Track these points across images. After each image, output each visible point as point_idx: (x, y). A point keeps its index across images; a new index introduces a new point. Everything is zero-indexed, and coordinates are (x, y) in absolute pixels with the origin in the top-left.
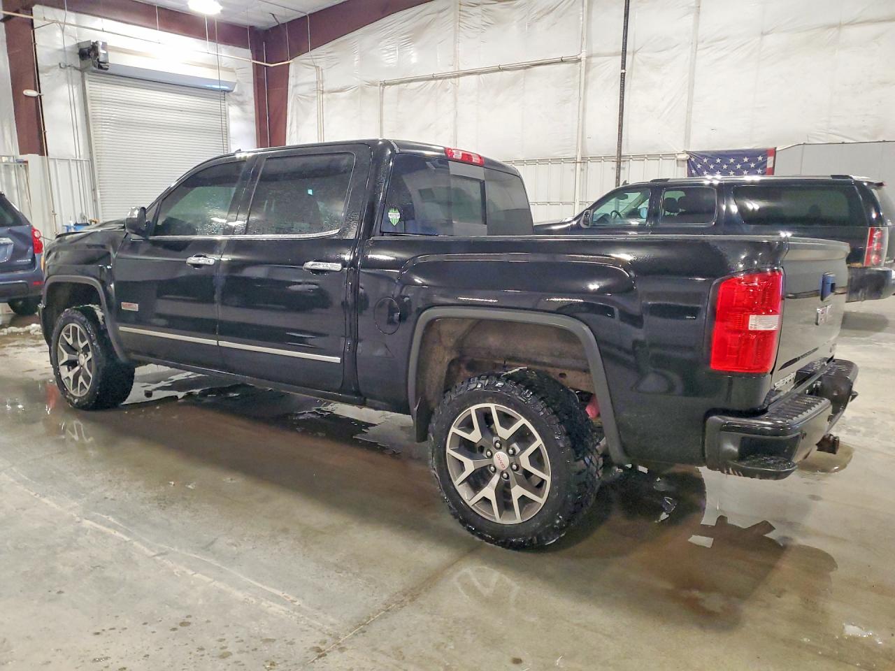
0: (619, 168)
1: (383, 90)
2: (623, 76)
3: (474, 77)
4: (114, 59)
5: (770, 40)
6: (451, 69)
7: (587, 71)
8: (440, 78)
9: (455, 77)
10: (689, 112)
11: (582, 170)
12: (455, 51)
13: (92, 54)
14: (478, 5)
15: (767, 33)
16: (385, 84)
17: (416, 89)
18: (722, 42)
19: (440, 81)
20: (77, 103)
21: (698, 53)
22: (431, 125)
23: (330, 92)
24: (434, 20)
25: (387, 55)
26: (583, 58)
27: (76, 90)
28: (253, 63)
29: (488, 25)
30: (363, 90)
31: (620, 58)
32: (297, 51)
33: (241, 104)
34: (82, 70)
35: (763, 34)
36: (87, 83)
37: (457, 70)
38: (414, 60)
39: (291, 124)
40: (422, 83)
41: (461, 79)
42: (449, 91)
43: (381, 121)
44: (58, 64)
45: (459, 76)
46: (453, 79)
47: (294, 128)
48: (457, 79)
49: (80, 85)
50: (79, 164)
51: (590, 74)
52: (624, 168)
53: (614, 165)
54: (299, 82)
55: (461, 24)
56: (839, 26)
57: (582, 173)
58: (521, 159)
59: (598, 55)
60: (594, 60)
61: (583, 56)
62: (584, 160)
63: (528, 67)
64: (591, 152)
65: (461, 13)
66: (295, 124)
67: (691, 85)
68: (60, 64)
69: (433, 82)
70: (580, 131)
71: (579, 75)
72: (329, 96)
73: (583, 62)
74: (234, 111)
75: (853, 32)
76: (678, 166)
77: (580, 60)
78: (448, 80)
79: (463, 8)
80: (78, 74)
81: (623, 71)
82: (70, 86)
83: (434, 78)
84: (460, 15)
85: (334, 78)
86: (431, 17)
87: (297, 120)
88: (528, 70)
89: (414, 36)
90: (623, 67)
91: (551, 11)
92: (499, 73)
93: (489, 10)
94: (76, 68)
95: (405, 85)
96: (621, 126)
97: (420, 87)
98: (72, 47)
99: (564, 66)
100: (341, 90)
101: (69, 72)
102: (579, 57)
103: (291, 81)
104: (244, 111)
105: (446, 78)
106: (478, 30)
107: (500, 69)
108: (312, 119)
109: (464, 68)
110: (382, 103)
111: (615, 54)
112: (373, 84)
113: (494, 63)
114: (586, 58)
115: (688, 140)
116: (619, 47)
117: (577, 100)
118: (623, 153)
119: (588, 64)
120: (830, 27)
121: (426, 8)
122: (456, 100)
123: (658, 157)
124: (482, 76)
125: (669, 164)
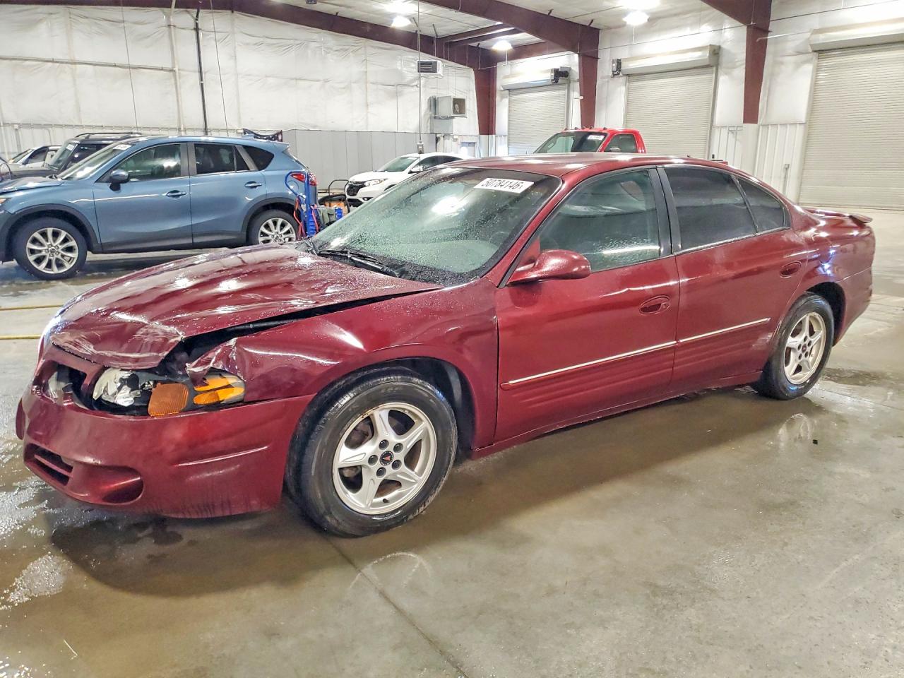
2: (202, 85)
3: (90, 66)
5: (271, 80)
6: (67, 58)
7: (179, 78)
8: (56, 62)
9: (71, 63)
10: (239, 109)
12: (67, 45)
18: (249, 77)
19: (58, 64)
21: (239, 80)
24: (46, 18)
29: (98, 34)
31: (198, 75)
35: (266, 76)
37: (73, 59)
41: (78, 66)
42: (67, 73)
45: (75, 63)
46: (70, 65)
48: (73, 66)
51: (182, 80)
52: (210, 133)
55: (72, 27)
56: (296, 79)
59: (183, 70)
60: (182, 73)
61: (176, 69)
62: (184, 130)
63: (136, 68)
64: (188, 126)
69: (50, 64)
73: (176, 73)
76: (238, 135)
78: (64, 65)
81: (202, 82)
83: (53, 61)
90: (202, 80)
92: (113, 68)
93: (100, 25)
95: (19, 62)
97: (34, 66)
99: (162, 72)
105: (62, 63)
106: (88, 34)
107: (115, 66)
111: (195, 72)
113: (112, 61)
114: (179, 70)
115: (240, 123)
116: (197, 68)
117: (175, 95)
118: (208, 127)
119: (179, 73)
120: (292, 79)
121: (36, 8)
122: (74, 80)
123: (226, 131)
124: (97, 67)
125: (232, 134)
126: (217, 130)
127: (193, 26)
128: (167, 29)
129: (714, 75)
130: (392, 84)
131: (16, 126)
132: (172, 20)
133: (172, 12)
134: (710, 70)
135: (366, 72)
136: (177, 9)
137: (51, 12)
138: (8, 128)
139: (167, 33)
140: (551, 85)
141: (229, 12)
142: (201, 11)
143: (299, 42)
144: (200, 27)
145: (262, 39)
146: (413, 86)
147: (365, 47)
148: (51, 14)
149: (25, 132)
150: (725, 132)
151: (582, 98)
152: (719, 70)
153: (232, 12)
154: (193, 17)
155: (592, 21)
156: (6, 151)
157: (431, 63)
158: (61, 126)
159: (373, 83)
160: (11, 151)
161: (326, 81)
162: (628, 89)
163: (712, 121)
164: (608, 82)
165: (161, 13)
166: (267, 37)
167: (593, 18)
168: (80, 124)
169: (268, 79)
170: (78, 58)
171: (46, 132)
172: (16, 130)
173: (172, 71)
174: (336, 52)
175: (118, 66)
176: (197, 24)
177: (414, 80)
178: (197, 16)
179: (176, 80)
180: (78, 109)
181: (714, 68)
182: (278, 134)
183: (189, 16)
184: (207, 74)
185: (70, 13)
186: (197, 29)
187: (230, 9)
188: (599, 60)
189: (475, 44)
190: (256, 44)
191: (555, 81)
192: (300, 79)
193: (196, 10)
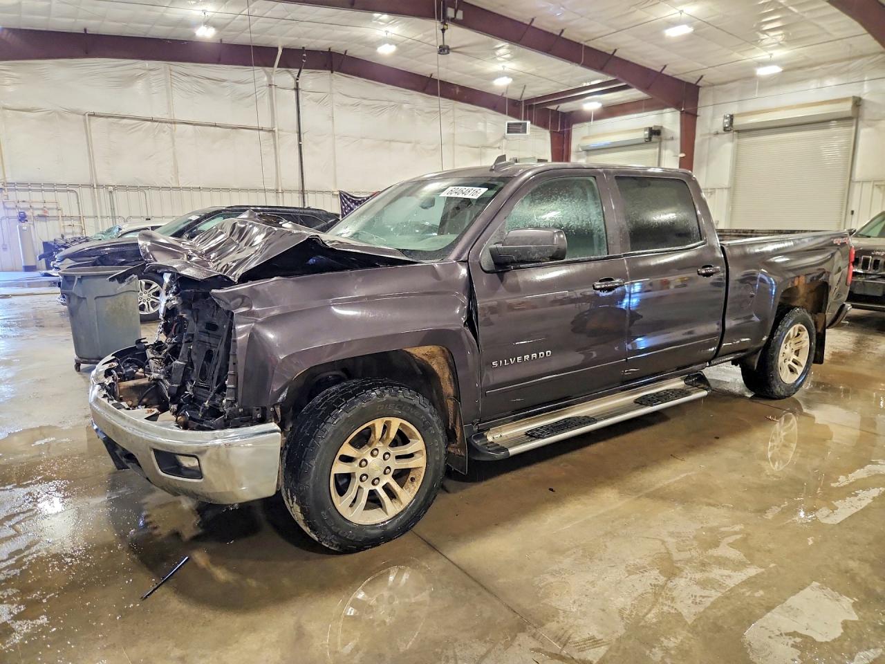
0: (303, 195)
1: (89, 120)
2: (300, 146)
3: (191, 126)
5: (366, 142)
6: (166, 117)
7: (279, 138)
8: (155, 121)
9: (171, 123)
10: (335, 170)
12: (169, 103)
14: (188, 75)
16: (94, 115)
17: (129, 125)
18: (346, 138)
19: (157, 123)
21: (336, 141)
24: (145, 74)
26: (276, 131)
30: (60, 115)
31: (296, 136)
35: (362, 138)
37: (172, 118)
40: (137, 121)
41: (177, 125)
42: (166, 133)
45: (175, 123)
46: (169, 125)
48: (173, 125)
51: (281, 140)
52: (307, 198)
53: (300, 195)
55: (173, 85)
56: (390, 141)
58: (236, 187)
59: (282, 130)
60: (281, 133)
61: (276, 129)
62: (277, 191)
63: (235, 128)
64: (285, 187)
65: (174, 77)
69: (150, 122)
76: (335, 196)
78: (164, 124)
79: (173, 73)
81: (300, 143)
83: (152, 120)
84: (171, 77)
86: (143, 72)
88: (235, 130)
89: (124, 82)
90: (300, 140)
91: (250, 96)
92: (213, 128)
93: (202, 83)
95: (116, 120)
96: (302, 173)
97: (132, 125)
99: (262, 132)
100: (28, 110)
102: (273, 129)
105: (161, 122)
106: (190, 93)
107: (215, 126)
111: (293, 132)
112: (74, 112)
113: (213, 121)
114: (278, 130)
116: (296, 129)
117: (274, 155)
118: (306, 188)
119: (279, 135)
120: (387, 141)
121: (135, 64)
122: (173, 140)
123: (322, 192)
124: (197, 127)
125: (328, 196)
126: (314, 192)
127: (293, 86)
128: (266, 89)
129: (854, 128)
130: (477, 145)
131: (111, 188)
132: (273, 79)
133: (274, 72)
134: (849, 122)
135: (454, 134)
136: (279, 69)
137: (152, 67)
138: (101, 190)
139: (268, 92)
140: (643, 144)
141: (330, 71)
142: (303, 70)
143: (393, 104)
144: (300, 86)
145: (359, 100)
146: (495, 148)
147: (453, 109)
148: (152, 70)
149: (120, 196)
150: (868, 188)
151: (683, 155)
152: (861, 124)
153: (332, 72)
154: (293, 77)
155: (702, 77)
156: (99, 216)
157: (520, 124)
158: (159, 188)
159: (460, 145)
160: (104, 215)
161: (417, 143)
162: (738, 145)
163: (851, 176)
164: (710, 139)
165: (263, 73)
166: (364, 99)
167: (701, 74)
168: (177, 186)
169: (364, 140)
170: (179, 117)
171: (142, 194)
172: (111, 192)
173: (272, 131)
174: (427, 115)
175: (218, 126)
176: (297, 84)
177: (496, 142)
178: (298, 76)
179: (275, 140)
180: (176, 171)
181: (855, 121)
183: (289, 76)
184: (305, 135)
185: (171, 70)
186: (297, 89)
187: (328, 69)
188: (698, 118)
189: (553, 107)
190: (352, 105)
191: (649, 140)
192: (393, 141)
193: (298, 70)
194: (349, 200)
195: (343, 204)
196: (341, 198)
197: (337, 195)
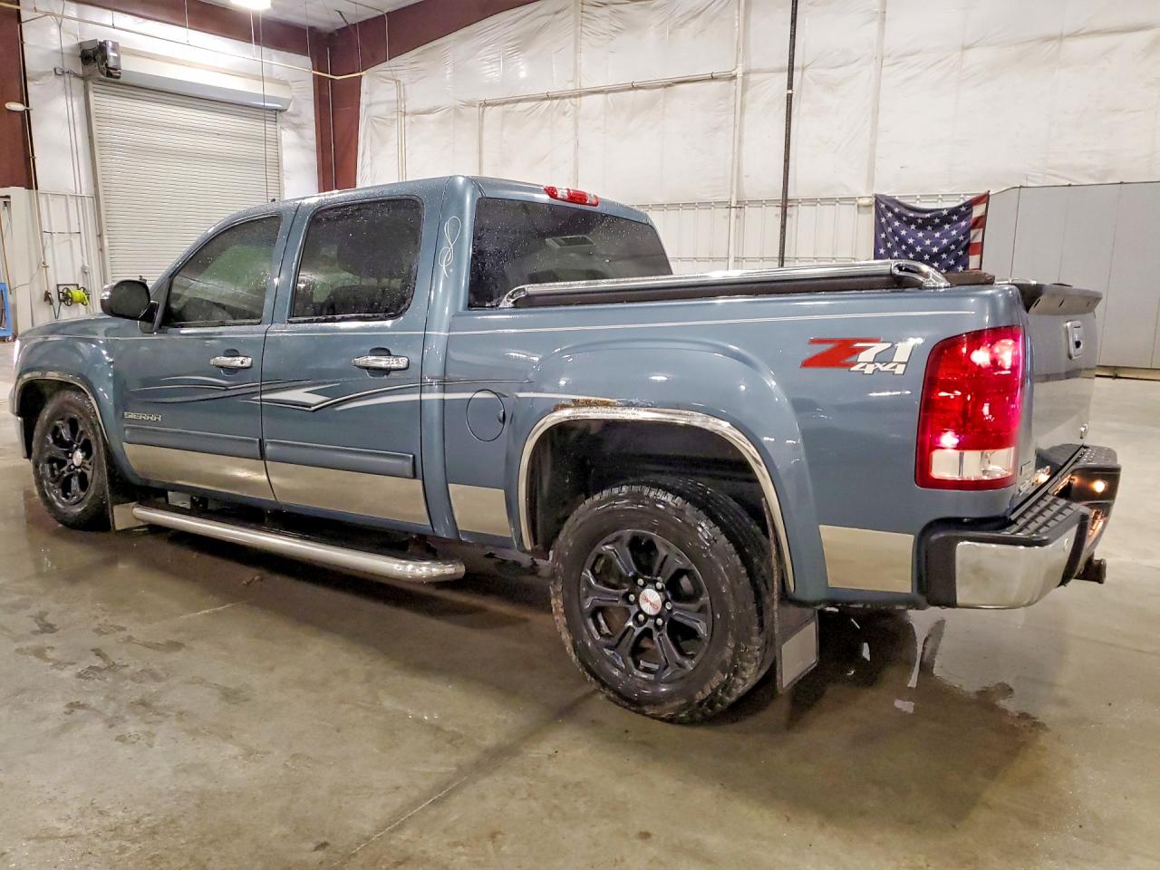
0: (784, 215)
1: (483, 112)
2: (790, 98)
3: (599, 97)
4: (128, 65)
6: (571, 87)
7: (744, 91)
8: (556, 98)
9: (575, 97)
10: (873, 145)
11: (737, 217)
12: (576, 63)
13: (99, 57)
14: (605, 4)
15: (968, 48)
16: (486, 104)
17: (525, 111)
18: (913, 57)
19: (556, 102)
20: (77, 120)
21: (885, 70)
22: (545, 157)
23: (415, 113)
24: (549, 23)
25: (488, 67)
26: (740, 75)
27: (77, 105)
28: (314, 75)
29: (618, 31)
30: (457, 111)
31: (785, 75)
32: (372, 60)
33: (297, 127)
34: (84, 78)
35: (966, 48)
36: (91, 95)
37: (578, 87)
38: (523, 74)
39: (363, 154)
40: (534, 103)
41: (585, 99)
42: (568, 114)
43: (480, 152)
44: (52, 69)
45: (580, 95)
46: (573, 100)
47: (367, 160)
48: (578, 99)
49: (82, 98)
50: (79, 201)
51: (748, 95)
52: (791, 216)
53: (779, 211)
54: (374, 100)
55: (583, 29)
56: (1061, 38)
57: (738, 221)
58: (661, 202)
59: (758, 71)
60: (753, 78)
61: (739, 72)
62: (740, 205)
63: (669, 85)
64: (749, 194)
65: (584, 15)
66: (368, 154)
67: (876, 111)
68: (55, 70)
69: (547, 103)
70: (735, 166)
71: (733, 96)
72: (413, 119)
73: (739, 81)
74: (288, 136)
75: (1078, 47)
76: (859, 212)
77: (734, 77)
78: (567, 100)
79: (586, 8)
80: (78, 84)
81: (790, 92)
82: (69, 98)
83: (548, 97)
84: (582, 17)
85: (419, 96)
86: (545, 19)
87: (371, 151)
88: (670, 88)
89: (523, 43)
90: (790, 86)
91: (700, 13)
92: (632, 92)
93: (620, 12)
94: (76, 76)
95: (512, 105)
96: (787, 160)
97: (529, 109)
98: (72, 49)
99: (714, 84)
100: (429, 112)
101: (67, 79)
102: (733, 73)
103: (364, 99)
104: (301, 136)
105: (563, 98)
106: (605, 37)
107: (634, 88)
108: (391, 149)
109: (587, 84)
110: (481, 129)
111: (780, 70)
112: (470, 104)
113: (626, 80)
114: (744, 74)
115: (871, 180)
116: (784, 62)
117: (732, 128)
118: (790, 196)
119: (744, 80)
121: (539, 8)
122: (576, 126)
123: (833, 201)
124: (610, 95)
125: (847, 211)
126: (814, 202)
137: (557, 9)
148: (557, 13)
173: (730, 77)
175: (639, 88)
179: (736, 97)
182: (970, 205)
185: (583, 3)
194: (898, 217)
195: (879, 228)
196: (879, 214)
197: (869, 206)
